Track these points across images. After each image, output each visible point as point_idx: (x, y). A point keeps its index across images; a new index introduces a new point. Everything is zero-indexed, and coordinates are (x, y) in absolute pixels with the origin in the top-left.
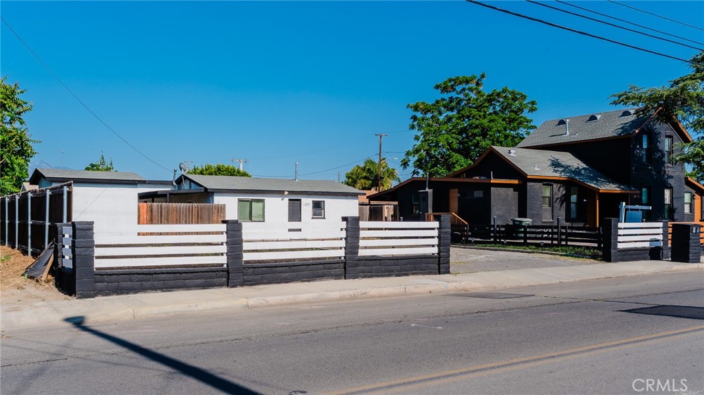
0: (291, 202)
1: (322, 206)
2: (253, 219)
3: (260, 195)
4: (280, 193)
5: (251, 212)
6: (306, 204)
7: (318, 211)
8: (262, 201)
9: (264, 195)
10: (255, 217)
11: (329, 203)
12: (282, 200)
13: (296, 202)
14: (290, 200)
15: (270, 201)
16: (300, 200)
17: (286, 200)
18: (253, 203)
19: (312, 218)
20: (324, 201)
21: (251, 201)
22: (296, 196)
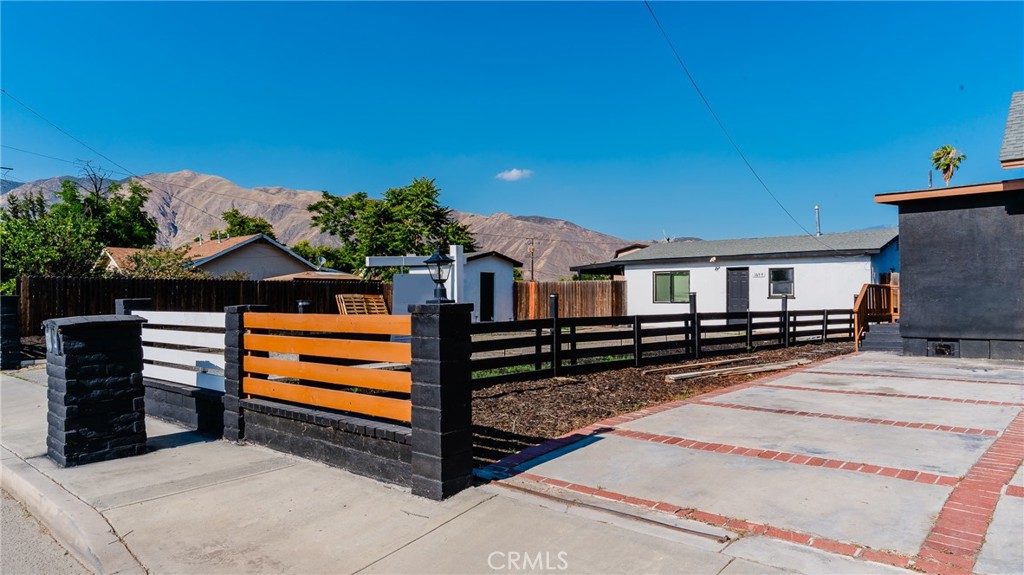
0: (735, 273)
1: (790, 277)
2: (676, 299)
3: (682, 265)
4: (703, 260)
5: (672, 288)
6: (757, 276)
7: (782, 285)
8: (687, 273)
9: (688, 264)
10: (679, 296)
11: (802, 271)
12: (717, 269)
13: (744, 272)
14: (728, 269)
15: (696, 273)
16: (747, 269)
17: (723, 269)
18: (677, 279)
19: (770, 297)
20: (792, 269)
21: (672, 275)
22: (738, 262)
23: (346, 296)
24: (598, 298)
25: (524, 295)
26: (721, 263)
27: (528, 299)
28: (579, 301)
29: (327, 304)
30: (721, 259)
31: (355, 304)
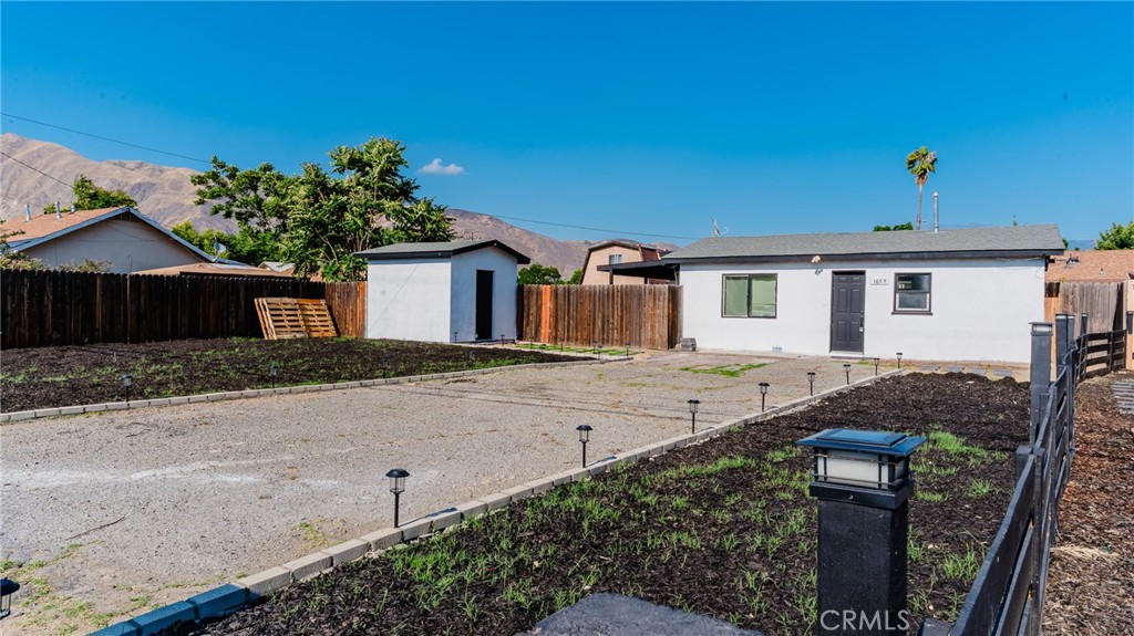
0: (843, 278)
1: (925, 285)
2: (754, 312)
3: (765, 265)
4: (803, 260)
5: (749, 297)
6: (877, 282)
7: (912, 297)
8: (773, 277)
9: (775, 265)
10: (759, 309)
11: (945, 280)
12: (819, 273)
13: (856, 278)
14: (835, 273)
15: (787, 277)
16: (863, 273)
17: (827, 274)
18: (754, 282)
19: (895, 312)
20: (929, 274)
21: (750, 278)
22: (851, 264)
23: (271, 300)
24: (647, 310)
25: (533, 303)
26: (824, 264)
27: (539, 308)
28: (617, 313)
29: (242, 312)
30: (828, 258)
31: (284, 312)
